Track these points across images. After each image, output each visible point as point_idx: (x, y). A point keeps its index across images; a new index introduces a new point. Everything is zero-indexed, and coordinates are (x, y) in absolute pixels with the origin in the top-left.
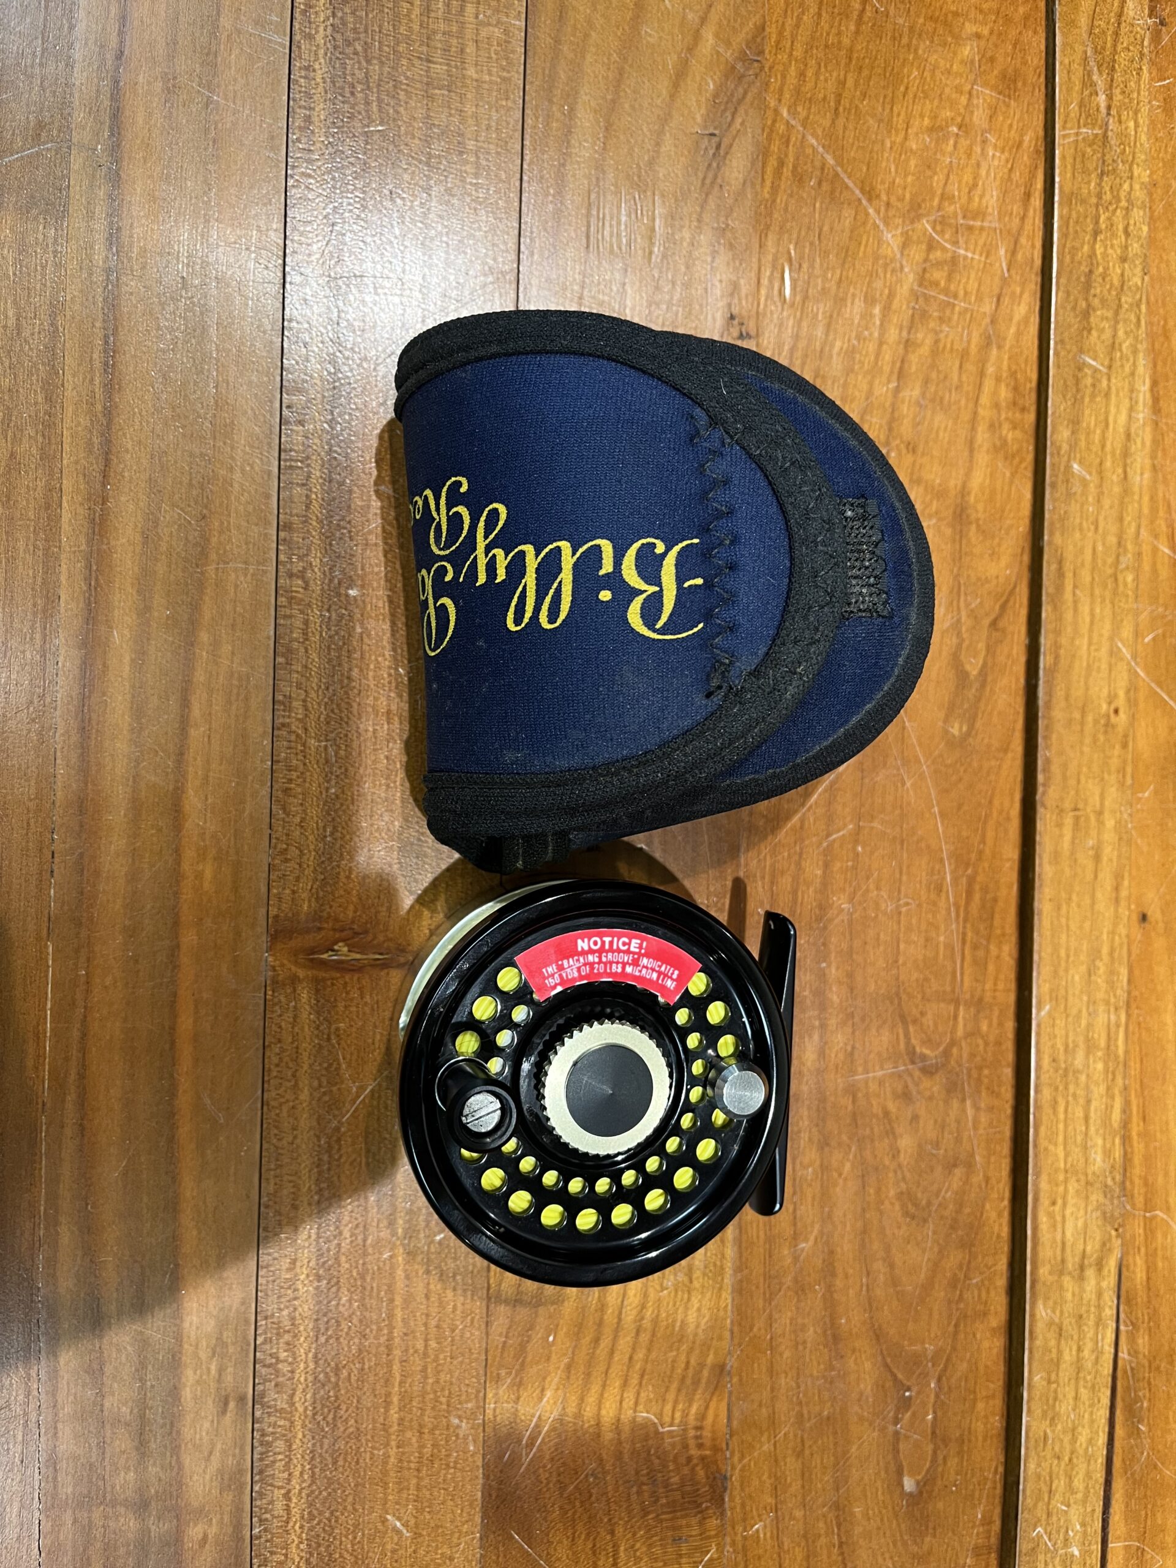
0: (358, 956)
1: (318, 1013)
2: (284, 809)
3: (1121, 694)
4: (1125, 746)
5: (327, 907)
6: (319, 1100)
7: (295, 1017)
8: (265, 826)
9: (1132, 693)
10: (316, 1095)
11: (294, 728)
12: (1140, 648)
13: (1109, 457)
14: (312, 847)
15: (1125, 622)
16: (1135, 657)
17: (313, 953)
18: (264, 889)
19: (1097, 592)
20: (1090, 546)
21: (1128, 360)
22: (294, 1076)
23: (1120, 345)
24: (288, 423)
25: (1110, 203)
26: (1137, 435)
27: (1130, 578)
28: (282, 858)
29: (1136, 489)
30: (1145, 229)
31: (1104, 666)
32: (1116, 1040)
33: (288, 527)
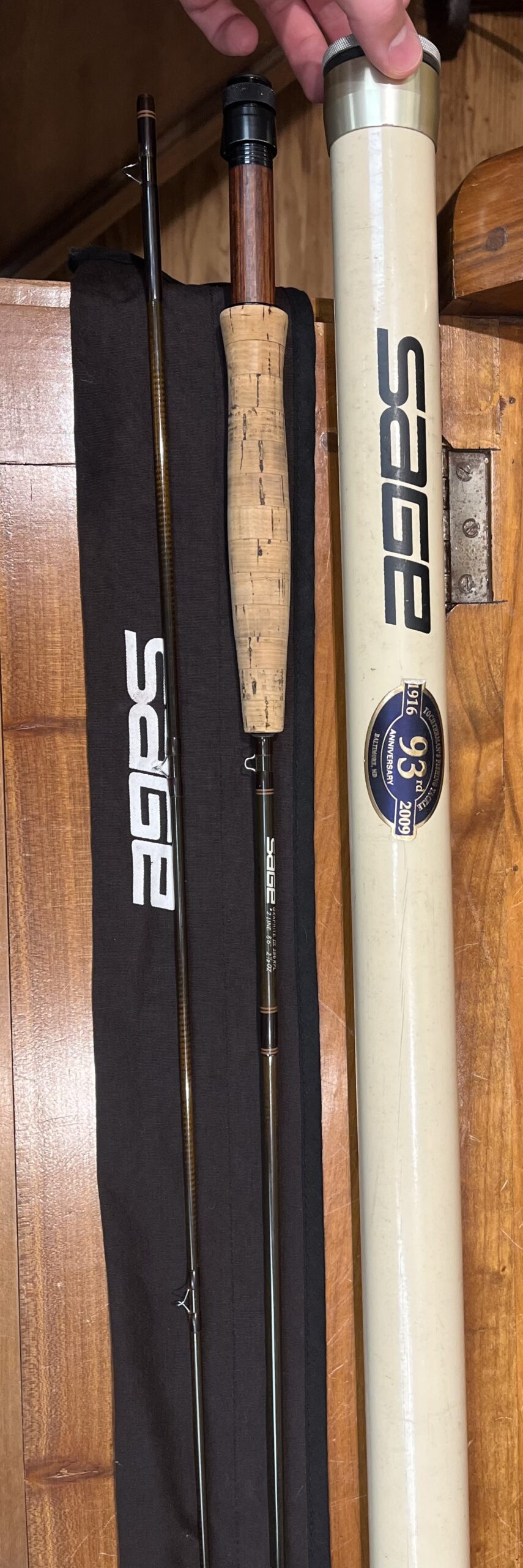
0: (73, 1474)
1: (54, 1506)
2: (29, 1404)
3: (506, 1258)
4: (510, 1288)
5: (55, 1451)
6: (58, 1548)
7: (42, 1510)
8: (20, 1415)
9: (513, 1257)
10: (56, 1547)
11: (32, 1362)
12: (516, 1233)
13: (491, 1128)
14: (45, 1422)
15: (506, 1219)
16: (513, 1237)
17: (48, 1476)
18: (21, 1446)
19: (488, 1204)
20: (483, 1179)
21: (500, 1071)
22: (44, 1538)
23: (495, 1063)
24: (20, 1203)
25: (485, 984)
26: (508, 1112)
27: (508, 1194)
28: (30, 1429)
29: (509, 1143)
30: (507, 994)
31: (494, 1245)
32: (513, 1455)
33: (24, 1257)
